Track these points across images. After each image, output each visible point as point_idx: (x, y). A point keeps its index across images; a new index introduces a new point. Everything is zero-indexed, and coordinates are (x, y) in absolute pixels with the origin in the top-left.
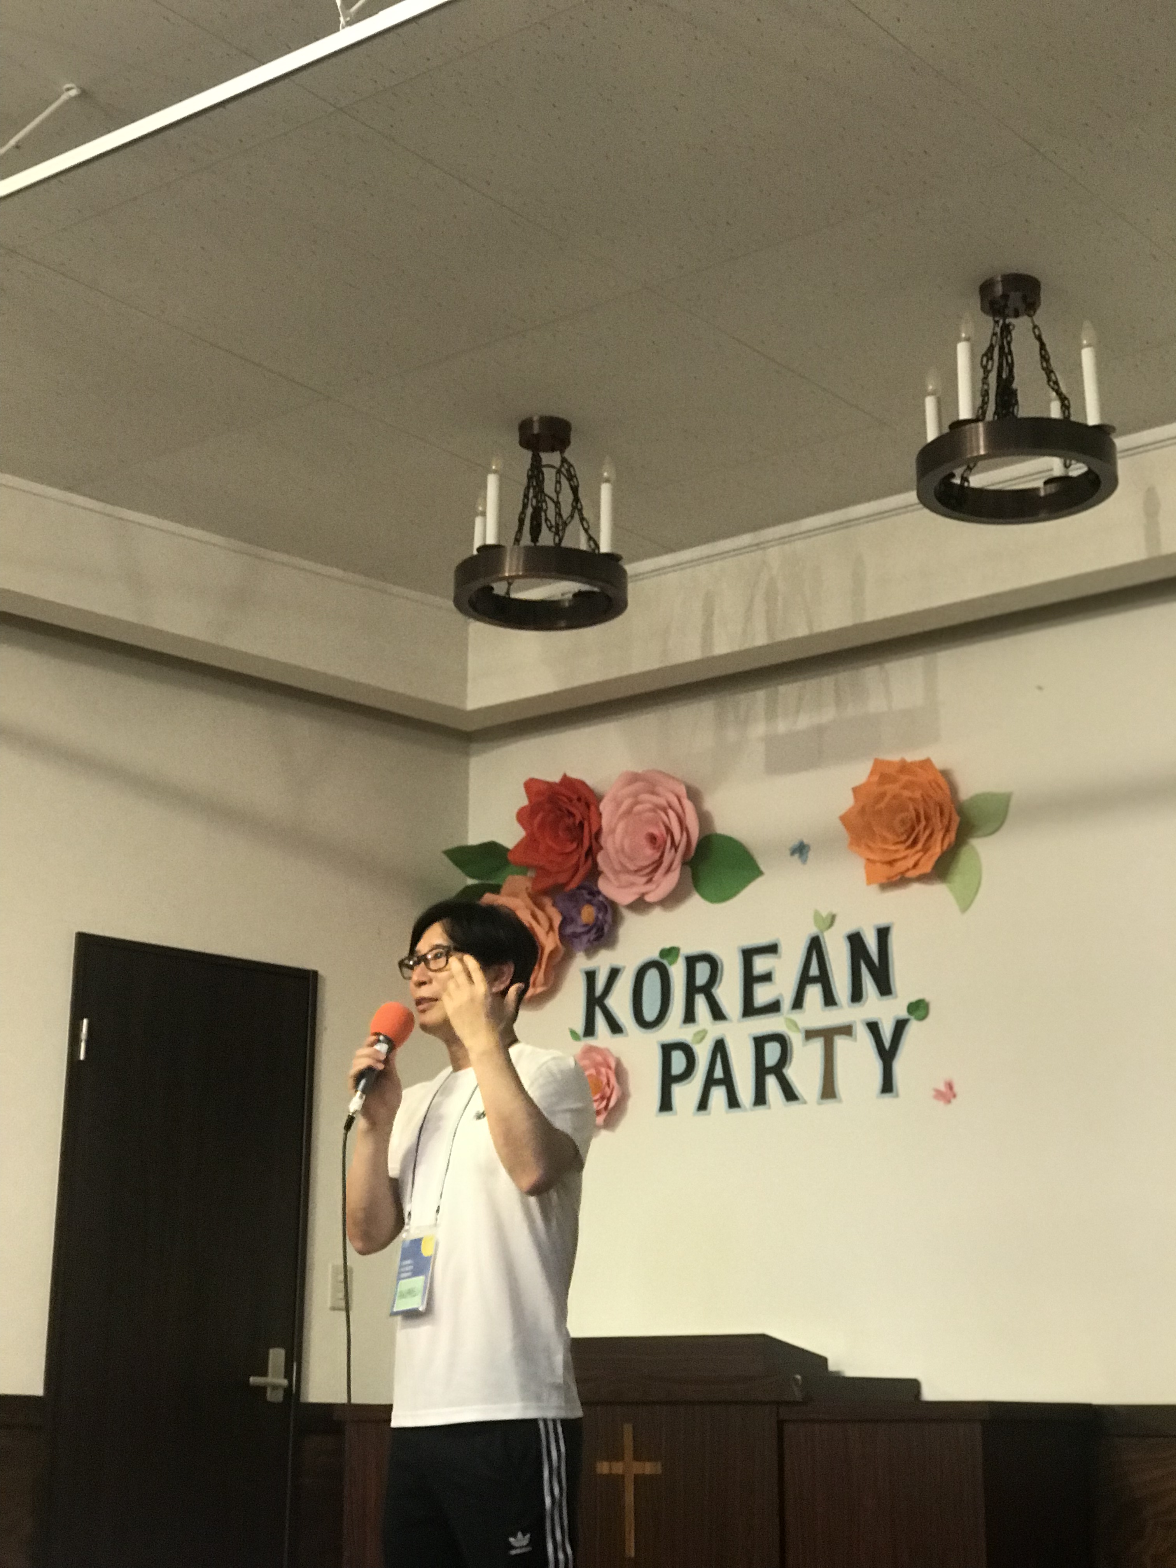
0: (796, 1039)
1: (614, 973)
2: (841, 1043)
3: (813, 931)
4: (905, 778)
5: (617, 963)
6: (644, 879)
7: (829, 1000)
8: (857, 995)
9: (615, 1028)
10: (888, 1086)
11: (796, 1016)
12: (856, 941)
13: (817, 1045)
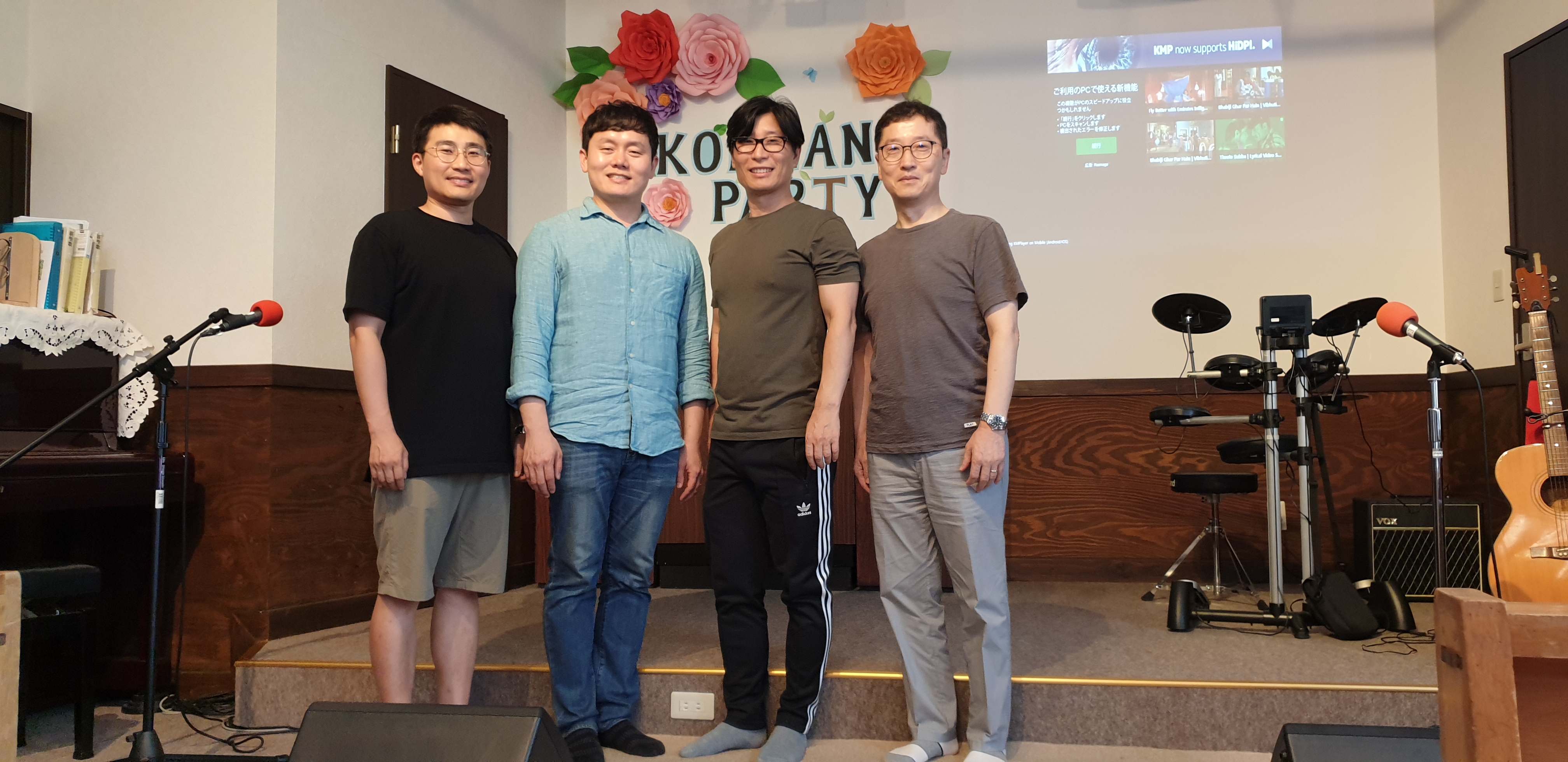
0: (807, 184)
1: (679, 138)
2: (836, 187)
3: (820, 122)
4: (889, 36)
5: (681, 132)
6: (710, 81)
7: (830, 162)
8: (848, 160)
9: (681, 170)
10: (868, 213)
11: (808, 170)
12: (848, 130)
13: (823, 188)
